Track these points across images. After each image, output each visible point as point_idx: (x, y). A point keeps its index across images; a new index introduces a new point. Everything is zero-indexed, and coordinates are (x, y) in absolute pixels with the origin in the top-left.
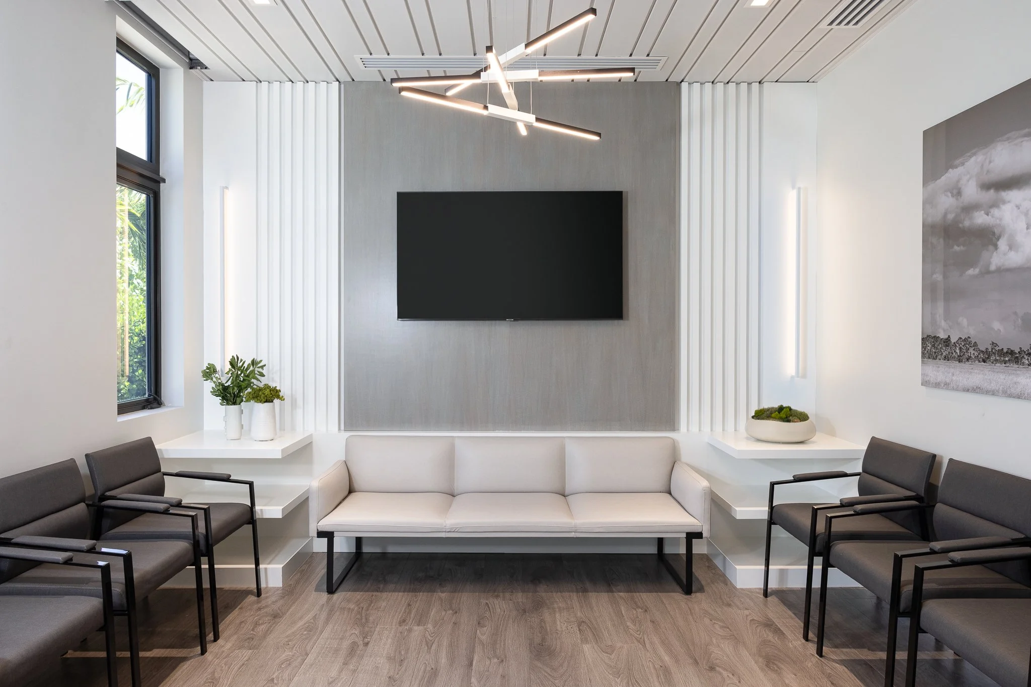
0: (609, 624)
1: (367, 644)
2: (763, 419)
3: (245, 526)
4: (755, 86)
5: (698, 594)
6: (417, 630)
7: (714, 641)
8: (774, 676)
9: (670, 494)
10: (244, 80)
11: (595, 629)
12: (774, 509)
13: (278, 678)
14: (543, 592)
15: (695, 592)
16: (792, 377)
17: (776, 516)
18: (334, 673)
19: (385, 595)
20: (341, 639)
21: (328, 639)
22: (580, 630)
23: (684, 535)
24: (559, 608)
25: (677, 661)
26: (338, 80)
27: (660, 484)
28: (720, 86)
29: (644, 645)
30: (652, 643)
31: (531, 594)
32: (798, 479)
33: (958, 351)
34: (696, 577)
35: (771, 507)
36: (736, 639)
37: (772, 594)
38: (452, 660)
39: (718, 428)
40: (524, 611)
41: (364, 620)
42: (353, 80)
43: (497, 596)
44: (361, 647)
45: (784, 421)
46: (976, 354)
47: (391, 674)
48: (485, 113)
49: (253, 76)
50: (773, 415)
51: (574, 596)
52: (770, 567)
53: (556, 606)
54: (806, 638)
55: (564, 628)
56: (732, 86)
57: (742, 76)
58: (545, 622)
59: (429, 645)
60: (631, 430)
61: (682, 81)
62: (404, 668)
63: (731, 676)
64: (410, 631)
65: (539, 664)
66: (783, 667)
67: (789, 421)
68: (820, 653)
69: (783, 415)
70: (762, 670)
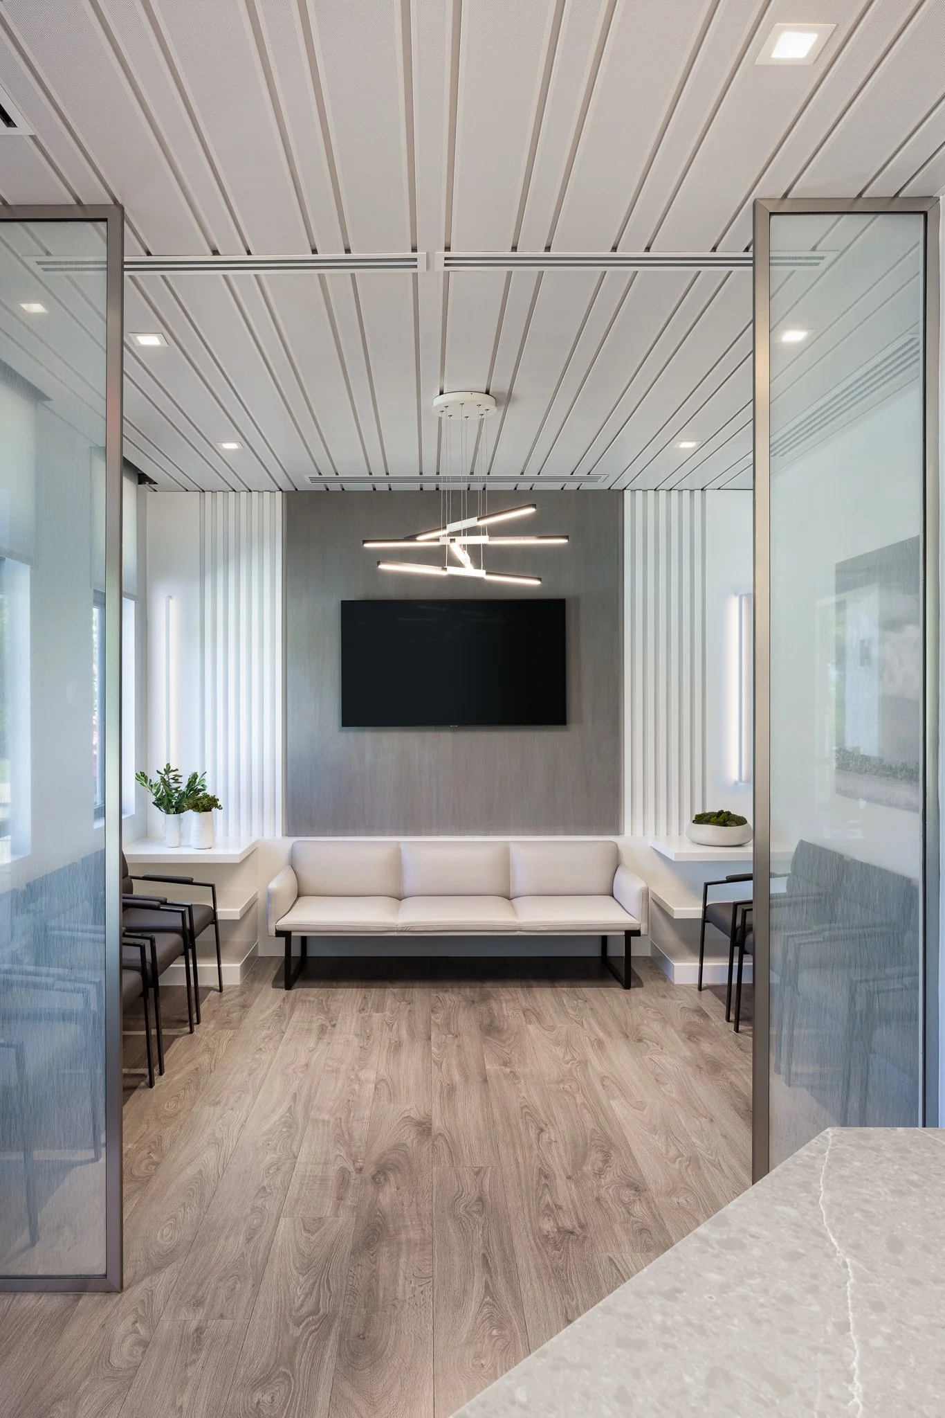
0: (551, 1011)
1: (334, 1026)
2: (702, 823)
3: (210, 925)
4: (698, 494)
5: (637, 989)
6: (377, 1017)
7: (646, 1022)
8: (692, 1044)
9: (613, 896)
10: (187, 491)
11: (539, 1014)
12: (707, 909)
13: (264, 1047)
14: (489, 987)
15: (635, 987)
16: (736, 783)
17: (708, 915)
18: (312, 1045)
19: (339, 990)
20: (310, 1022)
21: (298, 1022)
22: (524, 1015)
23: (624, 934)
24: (506, 1000)
25: (609, 1034)
26: (281, 490)
27: (602, 886)
28: (662, 494)
29: (582, 1025)
30: (589, 1024)
31: (478, 989)
32: (731, 880)
33: (859, 764)
34: (634, 972)
35: (705, 907)
36: (665, 1021)
37: (706, 988)
38: (412, 1035)
39: (663, 832)
40: (473, 1002)
41: (326, 1009)
42: (296, 489)
43: (446, 991)
44: (330, 1028)
45: (721, 825)
46: (870, 767)
47: (361, 1045)
48: (444, 573)
49: (196, 486)
50: (712, 820)
51: (519, 990)
52: (704, 964)
53: (502, 998)
54: (728, 1020)
55: (510, 1013)
56: (674, 494)
57: (685, 484)
58: (492, 1010)
59: (390, 1026)
60: (576, 834)
61: (625, 489)
62: (372, 1041)
63: (655, 1045)
64: (370, 1016)
65: (489, 1038)
66: (702, 1039)
67: (726, 825)
68: (737, 1030)
69: (720, 819)
70: (683, 1040)
